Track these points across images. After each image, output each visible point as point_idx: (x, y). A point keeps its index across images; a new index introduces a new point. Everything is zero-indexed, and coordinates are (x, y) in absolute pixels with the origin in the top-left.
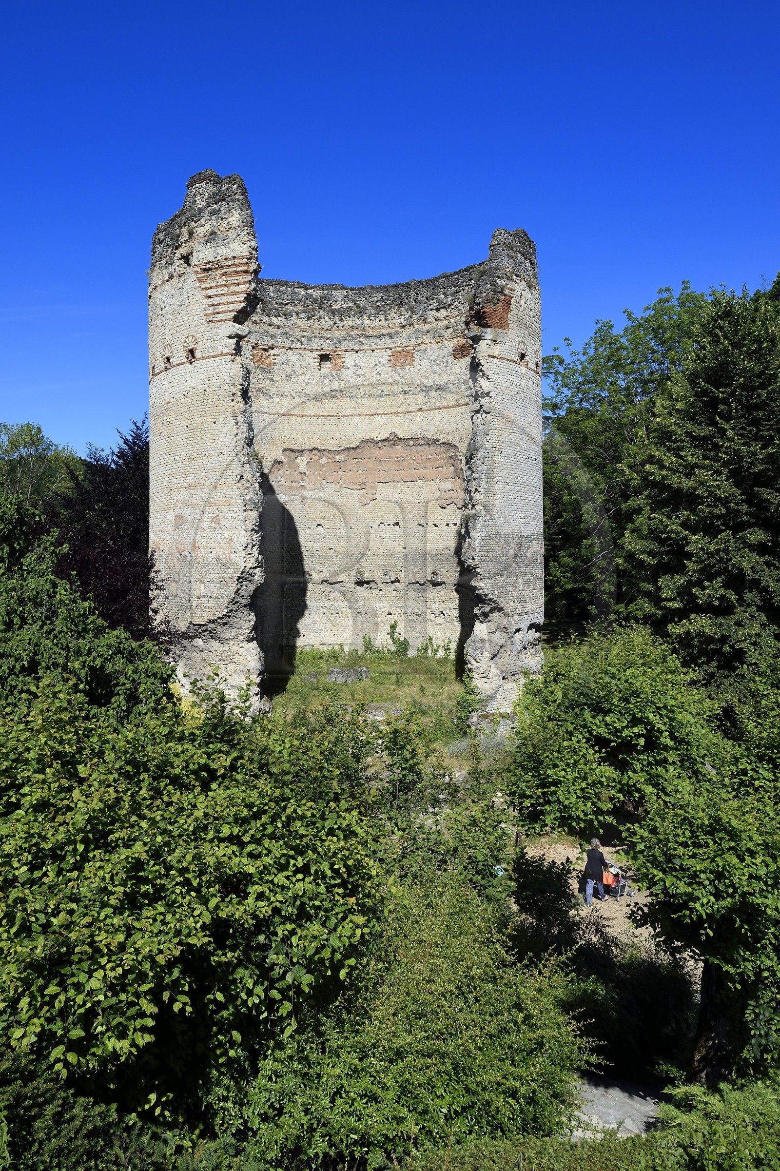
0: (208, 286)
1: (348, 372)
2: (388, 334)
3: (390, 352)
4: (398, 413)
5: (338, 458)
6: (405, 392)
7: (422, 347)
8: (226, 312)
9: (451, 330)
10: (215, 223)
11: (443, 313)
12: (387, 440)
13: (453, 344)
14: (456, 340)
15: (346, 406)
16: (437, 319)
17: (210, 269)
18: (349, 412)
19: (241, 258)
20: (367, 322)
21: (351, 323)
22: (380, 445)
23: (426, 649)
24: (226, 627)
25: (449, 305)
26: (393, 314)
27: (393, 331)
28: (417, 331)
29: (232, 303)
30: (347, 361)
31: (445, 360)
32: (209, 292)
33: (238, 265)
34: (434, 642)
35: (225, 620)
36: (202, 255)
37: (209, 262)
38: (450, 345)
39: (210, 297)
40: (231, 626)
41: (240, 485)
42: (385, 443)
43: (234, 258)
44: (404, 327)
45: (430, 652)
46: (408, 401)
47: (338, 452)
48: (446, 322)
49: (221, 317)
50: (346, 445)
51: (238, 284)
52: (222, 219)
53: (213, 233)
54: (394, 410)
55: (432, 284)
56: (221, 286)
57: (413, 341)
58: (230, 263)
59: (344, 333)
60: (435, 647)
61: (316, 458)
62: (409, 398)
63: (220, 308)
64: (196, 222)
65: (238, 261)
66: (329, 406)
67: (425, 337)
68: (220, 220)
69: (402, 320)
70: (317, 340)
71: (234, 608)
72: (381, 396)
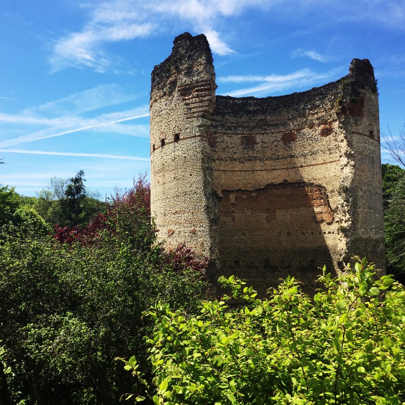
1: (258, 146)
2: (281, 124)
3: (282, 134)
4: (287, 168)
5: (253, 195)
6: (292, 157)
7: (302, 130)
11: (314, 110)
12: (282, 184)
13: (320, 128)
14: (322, 126)
15: (258, 165)
16: (310, 114)
18: (258, 168)
20: (269, 117)
21: (259, 118)
22: (277, 187)
25: (318, 106)
26: (284, 112)
27: (284, 122)
30: (257, 139)
31: (316, 137)
42: (281, 186)
44: (290, 119)
46: (294, 162)
47: (253, 192)
48: (316, 116)
50: (257, 187)
54: (286, 166)
57: (296, 127)
59: (255, 124)
61: (240, 195)
62: (294, 160)
66: (248, 165)
67: (303, 125)
70: (240, 128)
72: (278, 159)
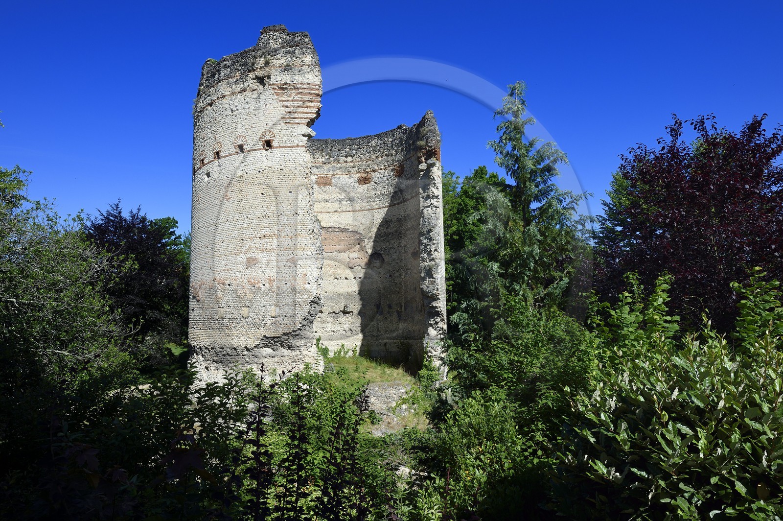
0: (284, 99)
2: (315, 166)
3: (316, 177)
4: (321, 212)
6: (326, 201)
7: (337, 176)
8: (301, 118)
9: (356, 168)
10: (290, 59)
11: (349, 159)
13: (357, 176)
14: (359, 174)
16: (346, 162)
17: (286, 88)
19: (315, 85)
23: (340, 352)
24: (297, 337)
25: (354, 155)
26: (318, 156)
27: (318, 165)
28: (333, 167)
29: (306, 113)
31: (352, 185)
32: (286, 104)
33: (312, 89)
34: (345, 347)
35: (297, 333)
36: (279, 78)
37: (286, 84)
38: (356, 177)
39: (287, 107)
40: (302, 338)
41: (311, 236)
43: (308, 84)
44: (325, 163)
45: (342, 353)
46: (328, 206)
48: (352, 164)
49: (297, 121)
51: (312, 102)
52: (297, 58)
53: (288, 65)
55: (342, 142)
56: (297, 101)
57: (331, 172)
58: (305, 87)
60: (346, 350)
62: (328, 204)
63: (296, 115)
64: (272, 56)
65: (311, 86)
67: (338, 171)
68: (294, 58)
69: (324, 160)
71: (305, 323)
